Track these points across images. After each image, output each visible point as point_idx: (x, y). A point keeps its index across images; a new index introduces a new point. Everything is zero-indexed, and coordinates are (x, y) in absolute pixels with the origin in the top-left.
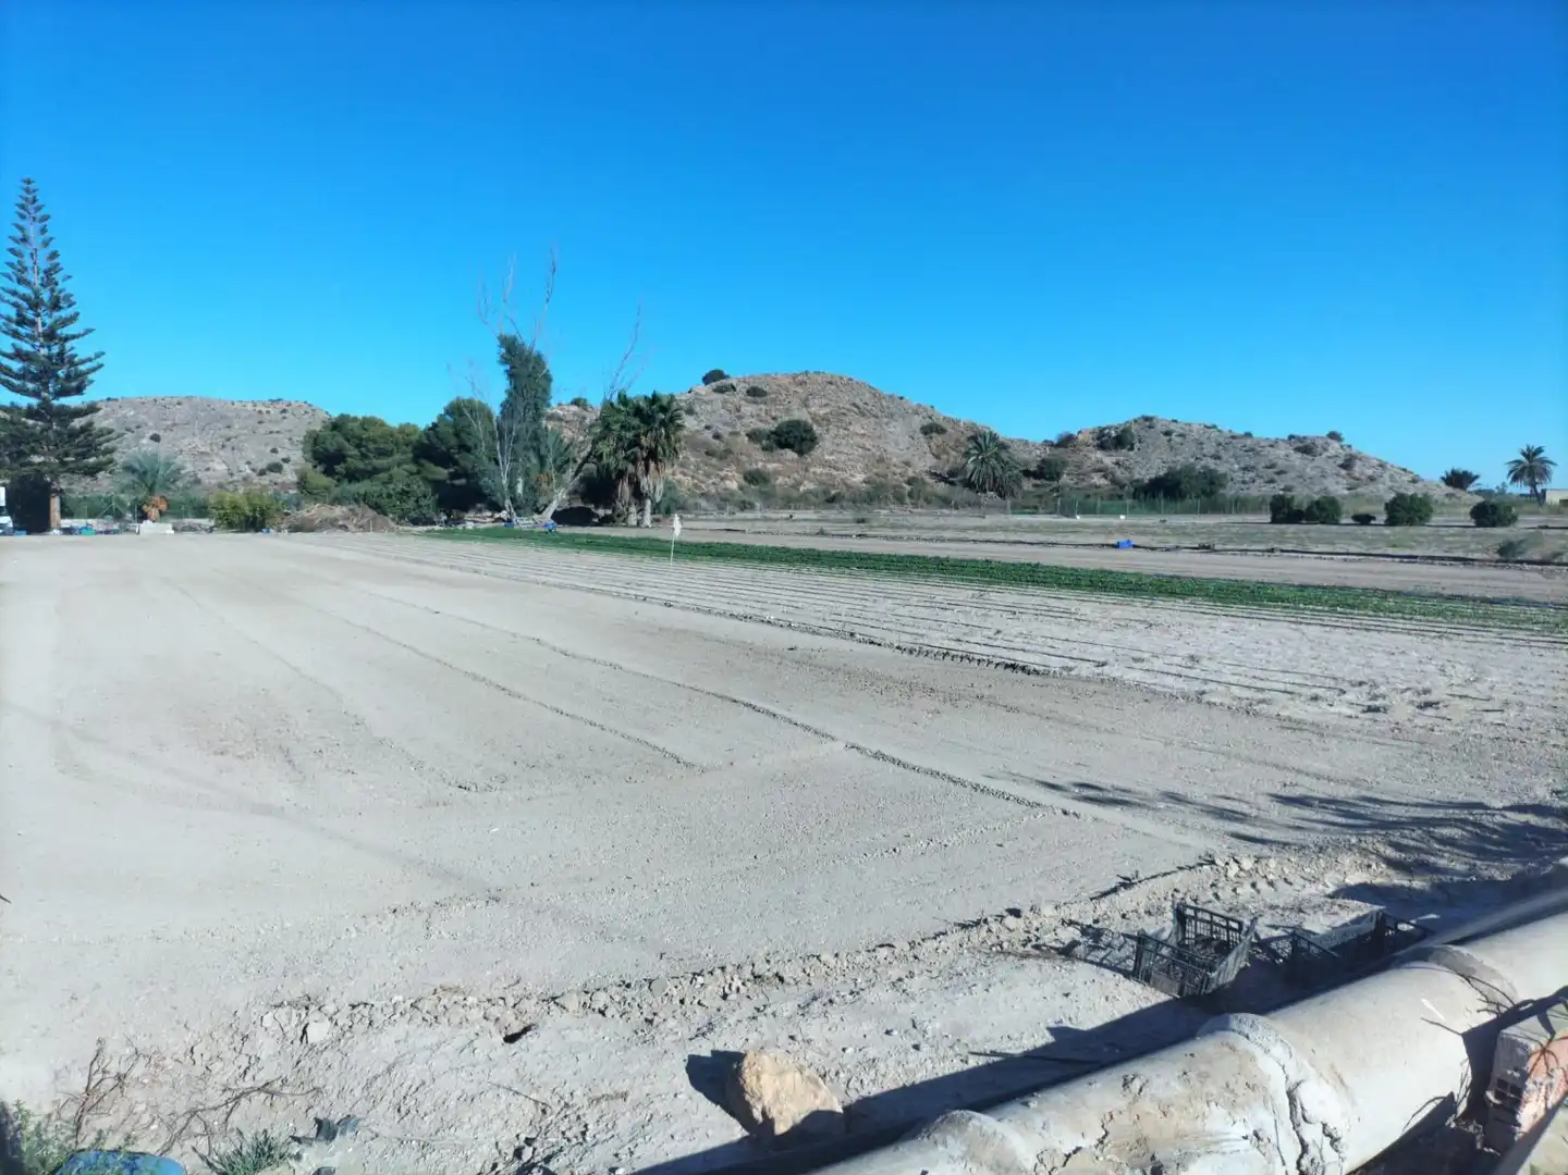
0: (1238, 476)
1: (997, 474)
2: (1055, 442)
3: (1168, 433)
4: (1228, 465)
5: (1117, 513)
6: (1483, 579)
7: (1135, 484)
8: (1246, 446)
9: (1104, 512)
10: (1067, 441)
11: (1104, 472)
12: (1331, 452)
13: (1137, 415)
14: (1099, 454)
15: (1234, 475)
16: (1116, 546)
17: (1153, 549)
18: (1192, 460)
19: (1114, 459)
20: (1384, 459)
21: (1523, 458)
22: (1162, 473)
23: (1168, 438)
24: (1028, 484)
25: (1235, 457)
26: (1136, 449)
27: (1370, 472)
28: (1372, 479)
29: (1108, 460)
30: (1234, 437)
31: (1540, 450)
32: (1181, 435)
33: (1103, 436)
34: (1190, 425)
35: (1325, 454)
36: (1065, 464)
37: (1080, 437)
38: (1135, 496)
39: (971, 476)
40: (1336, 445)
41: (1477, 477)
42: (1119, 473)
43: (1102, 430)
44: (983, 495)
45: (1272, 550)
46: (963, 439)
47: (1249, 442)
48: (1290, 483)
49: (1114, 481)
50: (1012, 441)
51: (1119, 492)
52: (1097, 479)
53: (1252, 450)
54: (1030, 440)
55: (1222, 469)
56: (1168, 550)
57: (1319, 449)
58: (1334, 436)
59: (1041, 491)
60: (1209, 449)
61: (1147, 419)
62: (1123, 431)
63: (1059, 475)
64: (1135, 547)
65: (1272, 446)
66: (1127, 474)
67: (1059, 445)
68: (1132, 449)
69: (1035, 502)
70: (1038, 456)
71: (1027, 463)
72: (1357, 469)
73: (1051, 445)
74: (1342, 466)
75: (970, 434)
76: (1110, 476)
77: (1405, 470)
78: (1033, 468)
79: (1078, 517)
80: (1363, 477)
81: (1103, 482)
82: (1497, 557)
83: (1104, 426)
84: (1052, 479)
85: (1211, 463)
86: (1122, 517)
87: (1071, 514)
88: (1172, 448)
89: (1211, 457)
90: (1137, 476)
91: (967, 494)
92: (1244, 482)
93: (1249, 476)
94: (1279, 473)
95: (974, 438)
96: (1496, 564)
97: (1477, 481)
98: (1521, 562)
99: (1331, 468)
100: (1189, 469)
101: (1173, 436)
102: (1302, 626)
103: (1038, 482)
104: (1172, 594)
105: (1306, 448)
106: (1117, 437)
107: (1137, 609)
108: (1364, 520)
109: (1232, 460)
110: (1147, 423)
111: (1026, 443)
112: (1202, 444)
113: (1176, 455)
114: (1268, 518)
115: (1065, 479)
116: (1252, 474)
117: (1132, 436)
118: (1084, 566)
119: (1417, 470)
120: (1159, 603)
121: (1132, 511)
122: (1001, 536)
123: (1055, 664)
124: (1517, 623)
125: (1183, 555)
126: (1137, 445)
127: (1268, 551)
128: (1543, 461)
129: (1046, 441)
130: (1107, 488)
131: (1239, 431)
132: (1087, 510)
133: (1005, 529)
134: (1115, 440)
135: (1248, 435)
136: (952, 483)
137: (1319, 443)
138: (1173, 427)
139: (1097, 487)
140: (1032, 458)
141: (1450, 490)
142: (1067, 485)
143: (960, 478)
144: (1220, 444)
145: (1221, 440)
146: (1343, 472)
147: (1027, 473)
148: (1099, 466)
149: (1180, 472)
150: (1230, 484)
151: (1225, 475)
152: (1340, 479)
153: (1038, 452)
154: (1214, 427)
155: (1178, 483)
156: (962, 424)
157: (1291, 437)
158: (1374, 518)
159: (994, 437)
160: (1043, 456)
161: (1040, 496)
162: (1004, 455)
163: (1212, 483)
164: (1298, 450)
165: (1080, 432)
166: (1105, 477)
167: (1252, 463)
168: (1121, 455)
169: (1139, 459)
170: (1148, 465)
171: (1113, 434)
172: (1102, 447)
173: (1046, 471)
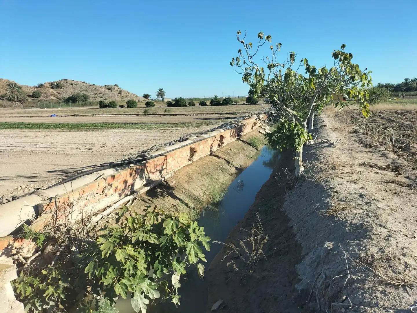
0: (93, 96)
1: (18, 96)
2: (37, 86)
3: (71, 84)
4: (90, 93)
5: (58, 107)
6: (139, 119)
7: (64, 99)
8: (93, 87)
9: (53, 107)
10: (41, 86)
11: (53, 95)
12: (116, 89)
13: (62, 79)
14: (52, 90)
15: (91, 96)
16: (51, 116)
17: (62, 116)
18: (80, 92)
19: (57, 92)
20: (129, 92)
21: (159, 91)
22: (71, 95)
23: (72, 85)
24: (30, 99)
25: (91, 90)
26: (63, 89)
27: (126, 95)
28: (126, 96)
29: (55, 91)
30: (90, 85)
31: (162, 89)
32: (75, 85)
33: (53, 84)
34: (78, 82)
35: (114, 90)
36: (41, 93)
37: (45, 85)
38: (64, 102)
39: (9, 97)
40: (116, 88)
41: (150, 96)
42: (59, 96)
43: (52, 83)
44: (15, 103)
45: (93, 115)
46: (5, 85)
47: (94, 87)
48: (106, 98)
49: (57, 98)
50: (23, 86)
51: (59, 101)
52: (52, 98)
53: (95, 89)
54: (29, 86)
55: (88, 94)
56: (66, 116)
57: (113, 89)
58: (116, 85)
59: (34, 101)
60: (84, 88)
61: (65, 80)
62: (58, 83)
63: (40, 96)
64: (56, 116)
65: (101, 88)
66: (61, 96)
67: (38, 87)
68: (62, 88)
69: (33, 105)
70: (32, 91)
71: (29, 93)
72: (123, 94)
73: (36, 87)
74: (119, 93)
75: (7, 83)
76: (56, 97)
77: (134, 94)
78: (31, 94)
79: (46, 109)
80: (124, 96)
81: (54, 98)
82: (144, 114)
83: (52, 82)
84: (37, 98)
85: (85, 93)
86: (59, 108)
87: (43, 108)
88: (73, 88)
89: (85, 91)
90: (64, 96)
91: (8, 103)
92: (94, 98)
93: (95, 96)
94: (103, 95)
95: (9, 85)
96: (143, 115)
97: (150, 97)
98: (148, 115)
99: (116, 94)
100: (78, 94)
101: (73, 85)
102: (87, 133)
103: (33, 98)
104: (58, 127)
105: (109, 89)
106: (57, 85)
107: (46, 132)
108: (122, 107)
109: (91, 92)
110: (66, 81)
111: (28, 87)
112: (82, 87)
113: (75, 90)
114: (98, 107)
115: (42, 98)
116: (96, 96)
117: (61, 85)
118: (37, 122)
119: (137, 94)
120: (53, 130)
121: (62, 106)
122: (16, 115)
123: (9, 149)
124: (137, 128)
125: (70, 117)
126: (63, 88)
127: (92, 115)
128: (163, 92)
129: (34, 86)
130: (56, 100)
131: (92, 84)
132: (48, 107)
133: (19, 113)
134: (57, 86)
135: (94, 85)
136: (3, 100)
137: (113, 87)
138: (73, 82)
139: (53, 100)
140: (31, 92)
141: (144, 99)
142: (43, 99)
143: (5, 98)
144: (86, 87)
145: (87, 86)
146: (119, 95)
147: (29, 96)
148: (52, 93)
149: (76, 95)
150: (91, 98)
151: (89, 96)
152: (118, 97)
153: (32, 89)
154: (85, 82)
155: (76, 98)
156: (4, 80)
157: (105, 85)
158: (124, 106)
159: (15, 85)
160: (34, 90)
161: (34, 103)
162: (20, 90)
163: (85, 98)
164: (107, 89)
165: (45, 83)
166: (55, 97)
167: (96, 93)
168: (59, 90)
169: (64, 92)
170: (67, 93)
171: (55, 84)
172: (52, 88)
173: (35, 95)
